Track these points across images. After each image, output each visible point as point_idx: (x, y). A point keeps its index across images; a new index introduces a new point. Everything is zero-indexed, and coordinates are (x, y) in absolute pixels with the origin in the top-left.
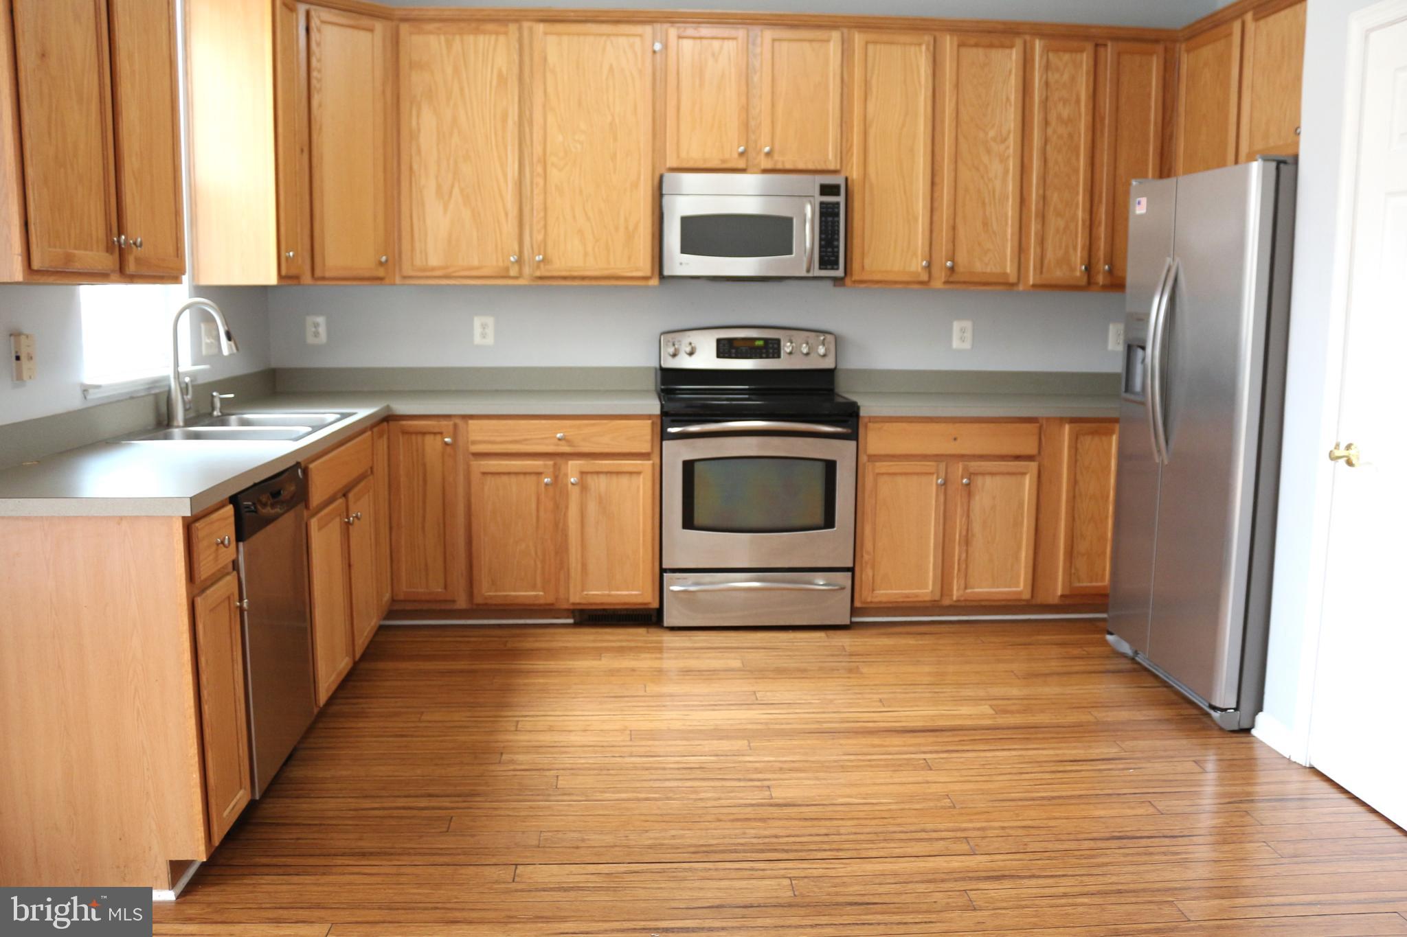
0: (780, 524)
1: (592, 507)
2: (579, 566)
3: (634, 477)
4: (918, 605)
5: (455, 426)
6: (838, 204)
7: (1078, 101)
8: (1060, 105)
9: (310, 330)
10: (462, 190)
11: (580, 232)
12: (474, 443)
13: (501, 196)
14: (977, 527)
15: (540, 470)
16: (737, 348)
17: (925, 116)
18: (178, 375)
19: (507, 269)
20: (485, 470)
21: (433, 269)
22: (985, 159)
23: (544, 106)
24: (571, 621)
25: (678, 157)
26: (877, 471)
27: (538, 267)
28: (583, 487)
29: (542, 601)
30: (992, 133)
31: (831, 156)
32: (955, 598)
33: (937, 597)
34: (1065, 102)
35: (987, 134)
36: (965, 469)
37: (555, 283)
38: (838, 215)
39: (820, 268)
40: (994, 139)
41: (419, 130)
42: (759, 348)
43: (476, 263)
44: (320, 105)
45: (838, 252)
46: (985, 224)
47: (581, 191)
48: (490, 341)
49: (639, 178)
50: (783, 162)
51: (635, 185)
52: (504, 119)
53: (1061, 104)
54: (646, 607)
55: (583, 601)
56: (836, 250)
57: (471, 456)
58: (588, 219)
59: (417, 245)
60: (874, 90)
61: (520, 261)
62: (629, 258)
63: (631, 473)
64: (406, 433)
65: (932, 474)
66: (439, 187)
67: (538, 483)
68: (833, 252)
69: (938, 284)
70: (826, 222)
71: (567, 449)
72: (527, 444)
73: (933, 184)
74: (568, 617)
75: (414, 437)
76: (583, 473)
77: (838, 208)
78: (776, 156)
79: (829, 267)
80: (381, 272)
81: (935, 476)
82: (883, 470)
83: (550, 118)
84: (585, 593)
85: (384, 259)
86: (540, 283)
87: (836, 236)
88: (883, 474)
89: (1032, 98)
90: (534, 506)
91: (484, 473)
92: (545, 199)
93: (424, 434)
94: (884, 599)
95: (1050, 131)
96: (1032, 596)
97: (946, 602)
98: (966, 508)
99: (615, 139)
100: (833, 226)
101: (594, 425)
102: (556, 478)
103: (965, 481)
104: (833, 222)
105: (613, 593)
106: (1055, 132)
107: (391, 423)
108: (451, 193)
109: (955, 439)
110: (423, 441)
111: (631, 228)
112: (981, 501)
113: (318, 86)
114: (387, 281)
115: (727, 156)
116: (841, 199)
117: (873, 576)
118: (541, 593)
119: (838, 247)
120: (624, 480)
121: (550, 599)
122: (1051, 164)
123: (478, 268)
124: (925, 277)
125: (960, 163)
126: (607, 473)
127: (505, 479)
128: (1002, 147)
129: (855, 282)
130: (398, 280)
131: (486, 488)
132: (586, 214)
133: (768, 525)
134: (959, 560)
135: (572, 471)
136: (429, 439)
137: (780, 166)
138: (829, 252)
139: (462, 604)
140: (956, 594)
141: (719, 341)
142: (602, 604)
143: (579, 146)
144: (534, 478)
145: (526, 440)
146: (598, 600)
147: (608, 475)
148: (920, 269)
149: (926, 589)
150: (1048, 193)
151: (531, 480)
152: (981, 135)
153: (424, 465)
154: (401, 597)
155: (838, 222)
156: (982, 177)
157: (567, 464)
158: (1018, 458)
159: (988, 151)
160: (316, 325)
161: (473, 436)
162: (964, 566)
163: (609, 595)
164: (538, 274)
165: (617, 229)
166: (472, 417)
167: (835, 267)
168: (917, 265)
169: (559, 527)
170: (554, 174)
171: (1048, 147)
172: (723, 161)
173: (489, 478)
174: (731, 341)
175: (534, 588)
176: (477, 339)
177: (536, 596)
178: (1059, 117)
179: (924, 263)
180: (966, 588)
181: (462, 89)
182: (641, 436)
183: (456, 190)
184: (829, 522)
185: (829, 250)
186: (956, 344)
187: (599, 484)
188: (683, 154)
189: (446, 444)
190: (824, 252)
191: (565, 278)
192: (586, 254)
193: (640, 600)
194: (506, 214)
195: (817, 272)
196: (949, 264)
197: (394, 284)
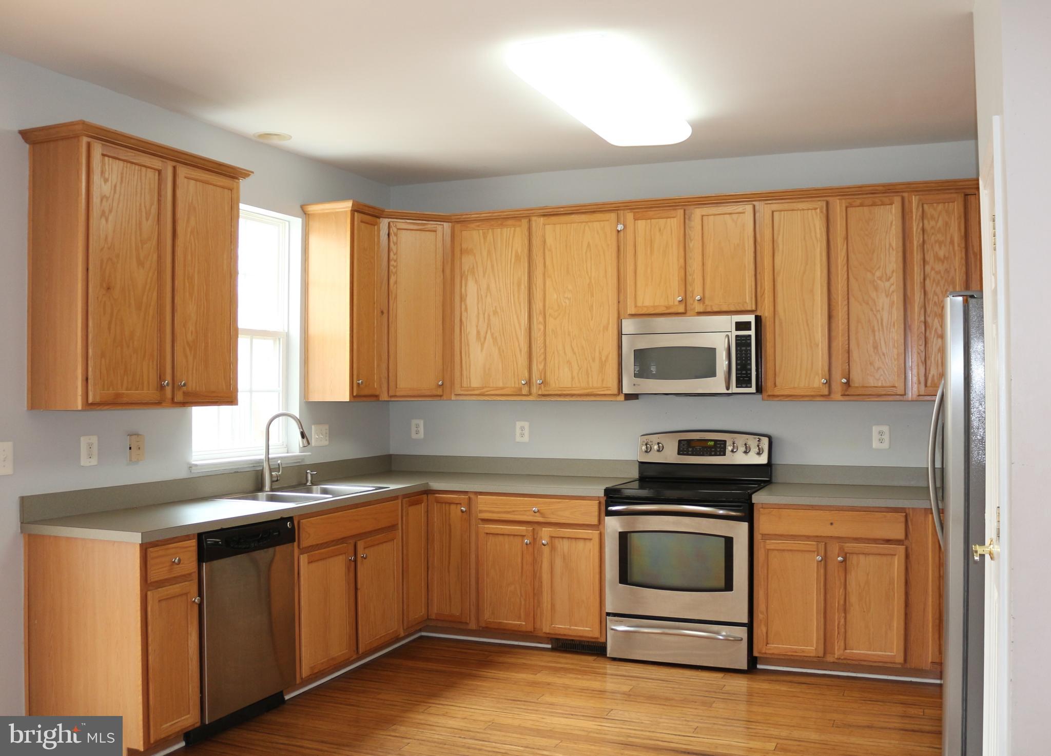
0: (693, 585)
1: (559, 563)
2: (549, 606)
3: (588, 542)
4: (806, 659)
5: (470, 499)
6: (750, 336)
7: (952, 242)
8: (937, 247)
9: (414, 429)
10: (492, 335)
11: (569, 363)
12: (481, 511)
13: (517, 338)
14: (853, 599)
15: (524, 534)
16: (693, 447)
17: (821, 265)
18: (268, 459)
19: (520, 389)
20: (487, 531)
21: (474, 389)
22: (874, 295)
23: (544, 274)
24: (549, 646)
25: (636, 306)
26: (768, 547)
27: (540, 388)
28: (553, 548)
29: (524, 629)
30: (878, 274)
31: (748, 300)
32: (836, 657)
33: (821, 654)
34: (940, 243)
35: (874, 275)
36: (841, 549)
37: (553, 399)
38: (750, 345)
39: (737, 387)
40: (880, 278)
41: (466, 296)
42: (711, 447)
43: (501, 385)
44: (396, 283)
45: (751, 374)
46: (875, 347)
47: (569, 335)
48: (526, 439)
49: (608, 323)
50: (711, 306)
51: (606, 328)
52: (519, 285)
53: (937, 245)
54: (596, 640)
55: (552, 632)
56: (749, 372)
57: (480, 521)
58: (575, 353)
59: (465, 373)
60: (781, 246)
61: (529, 383)
62: (603, 380)
63: (585, 539)
64: (438, 501)
65: (814, 551)
66: (478, 333)
67: (523, 541)
68: (746, 374)
69: (837, 395)
70: (741, 351)
71: (540, 519)
72: (515, 515)
73: (830, 317)
74: (548, 644)
75: (444, 505)
76: (552, 537)
77: (750, 339)
78: (707, 302)
79: (744, 385)
80: (439, 392)
81: (816, 553)
82: (772, 547)
83: (548, 283)
84: (553, 626)
85: (440, 383)
86: (543, 399)
87: (749, 362)
88: (773, 550)
89: (912, 243)
90: (520, 560)
91: (487, 533)
92: (545, 341)
93: (450, 504)
94: (776, 652)
95: (928, 268)
96: (905, 660)
97: (830, 658)
98: (843, 581)
99: (592, 296)
100: (746, 354)
101: (559, 502)
102: (534, 539)
103: (840, 559)
104: (746, 351)
105: (572, 627)
106: (932, 269)
107: (429, 496)
108: (485, 338)
109: (832, 524)
110: (450, 508)
111: (604, 359)
112: (856, 578)
113: (394, 270)
114: (444, 397)
115: (671, 303)
116: (752, 333)
117: (767, 633)
118: (524, 623)
119: (750, 370)
120: (581, 544)
121: (530, 628)
122: (930, 295)
123: (502, 388)
124: (826, 392)
125: (852, 300)
126: (568, 538)
127: (501, 538)
128: (887, 284)
129: (769, 396)
130: (453, 398)
131: (489, 544)
132: (573, 350)
133: (685, 584)
134: (838, 624)
135: (545, 534)
136: (453, 507)
137: (709, 310)
138: (744, 374)
139: (473, 626)
140: (838, 652)
141: (680, 441)
142: (565, 635)
143: (567, 301)
144: (520, 539)
145: (514, 511)
146: (562, 632)
147: (570, 540)
148: (821, 386)
149: (811, 648)
150: (929, 320)
151: (519, 539)
152: (869, 276)
153: (450, 525)
154: (434, 617)
155: (750, 350)
156: (872, 310)
157: (542, 530)
158: (888, 541)
159: (876, 289)
160: (417, 426)
161: (481, 507)
162: (843, 630)
163: (569, 629)
164: (540, 393)
165: (594, 360)
166: (481, 493)
167: (749, 385)
168: (819, 382)
169: (535, 576)
170: (551, 323)
171: (927, 282)
172: (667, 308)
173: (491, 537)
174: (689, 442)
175: (519, 619)
176: (518, 439)
177: (520, 625)
178: (937, 258)
179: (824, 381)
180: (845, 649)
181: (492, 266)
182: (589, 511)
183: (489, 335)
184: (729, 586)
185: (744, 372)
186: (875, 444)
187: (563, 546)
188: (639, 304)
189: (462, 511)
190: (739, 374)
191: (560, 395)
192: (573, 378)
193: (591, 635)
194: (521, 351)
195: (734, 389)
196: (844, 380)
197: (451, 400)
